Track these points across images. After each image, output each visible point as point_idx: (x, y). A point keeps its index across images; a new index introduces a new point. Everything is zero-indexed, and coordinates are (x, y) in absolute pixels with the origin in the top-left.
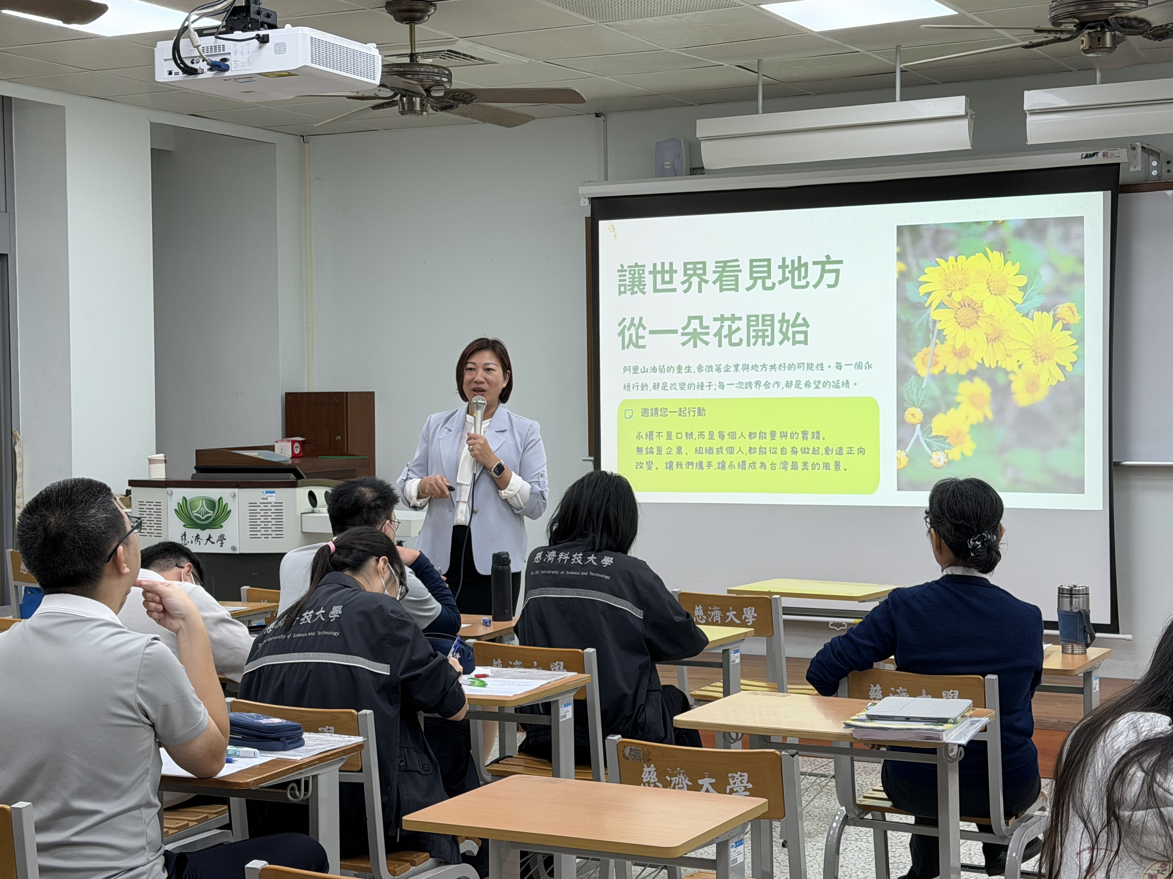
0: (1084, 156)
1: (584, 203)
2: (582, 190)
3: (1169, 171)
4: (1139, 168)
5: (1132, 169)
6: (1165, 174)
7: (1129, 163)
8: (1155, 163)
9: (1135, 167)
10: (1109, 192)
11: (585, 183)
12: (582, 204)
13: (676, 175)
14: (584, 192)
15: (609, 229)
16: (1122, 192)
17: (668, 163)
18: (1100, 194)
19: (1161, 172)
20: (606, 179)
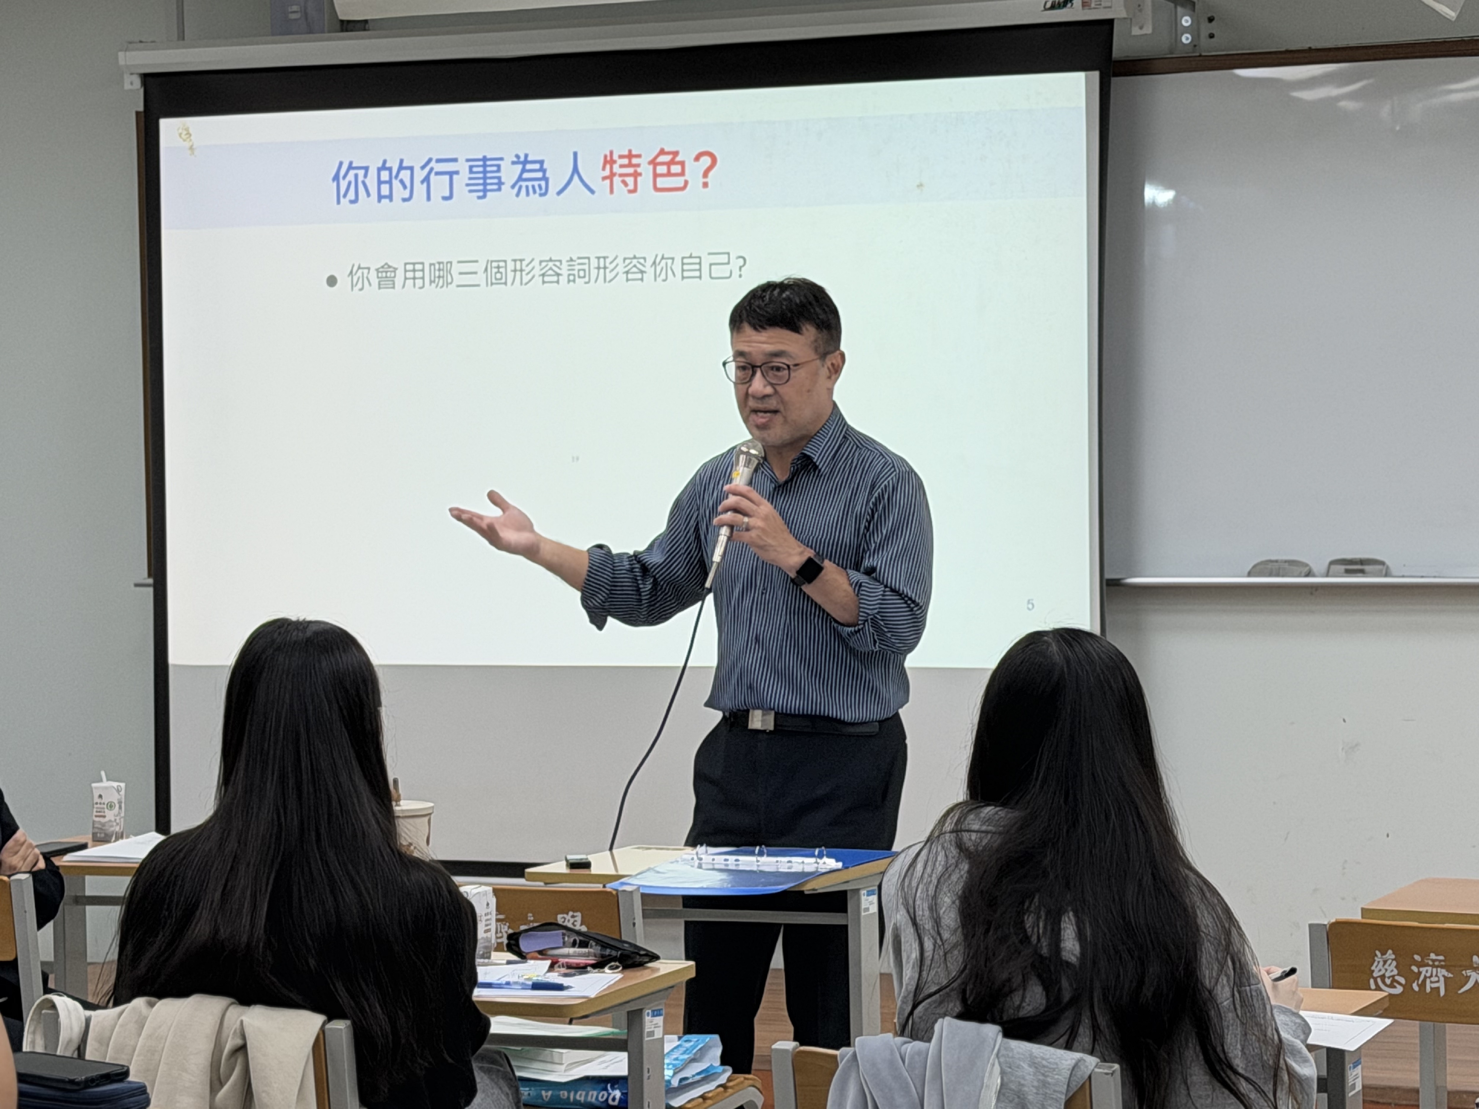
0: (1049, 5)
1: (132, 84)
2: (126, 59)
3: (1212, 36)
4: (1148, 30)
5: (1136, 31)
6: (1204, 41)
7: (1128, 21)
8: (1187, 21)
9: (1141, 28)
10: (1096, 75)
11: (130, 45)
12: (127, 86)
13: (311, 31)
14: (128, 63)
15: (180, 135)
16: (1116, 75)
17: (295, 8)
18: (1080, 77)
19: (1199, 36)
20: (182, 36)
